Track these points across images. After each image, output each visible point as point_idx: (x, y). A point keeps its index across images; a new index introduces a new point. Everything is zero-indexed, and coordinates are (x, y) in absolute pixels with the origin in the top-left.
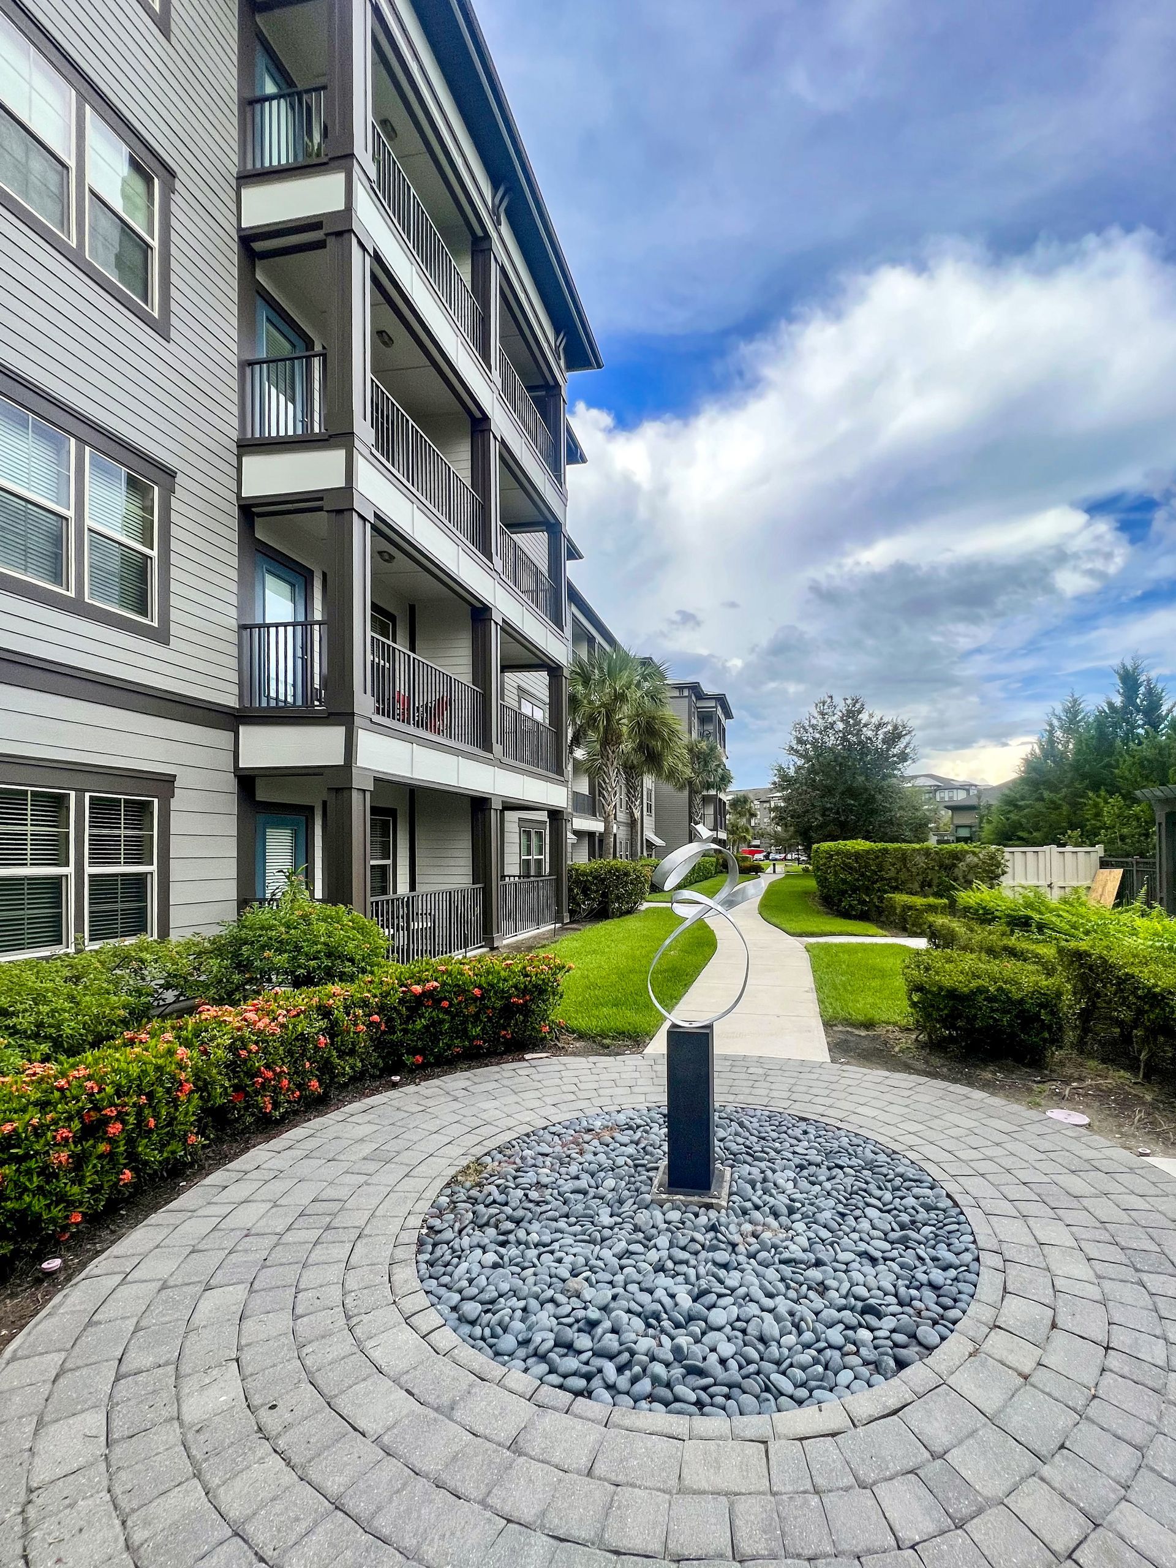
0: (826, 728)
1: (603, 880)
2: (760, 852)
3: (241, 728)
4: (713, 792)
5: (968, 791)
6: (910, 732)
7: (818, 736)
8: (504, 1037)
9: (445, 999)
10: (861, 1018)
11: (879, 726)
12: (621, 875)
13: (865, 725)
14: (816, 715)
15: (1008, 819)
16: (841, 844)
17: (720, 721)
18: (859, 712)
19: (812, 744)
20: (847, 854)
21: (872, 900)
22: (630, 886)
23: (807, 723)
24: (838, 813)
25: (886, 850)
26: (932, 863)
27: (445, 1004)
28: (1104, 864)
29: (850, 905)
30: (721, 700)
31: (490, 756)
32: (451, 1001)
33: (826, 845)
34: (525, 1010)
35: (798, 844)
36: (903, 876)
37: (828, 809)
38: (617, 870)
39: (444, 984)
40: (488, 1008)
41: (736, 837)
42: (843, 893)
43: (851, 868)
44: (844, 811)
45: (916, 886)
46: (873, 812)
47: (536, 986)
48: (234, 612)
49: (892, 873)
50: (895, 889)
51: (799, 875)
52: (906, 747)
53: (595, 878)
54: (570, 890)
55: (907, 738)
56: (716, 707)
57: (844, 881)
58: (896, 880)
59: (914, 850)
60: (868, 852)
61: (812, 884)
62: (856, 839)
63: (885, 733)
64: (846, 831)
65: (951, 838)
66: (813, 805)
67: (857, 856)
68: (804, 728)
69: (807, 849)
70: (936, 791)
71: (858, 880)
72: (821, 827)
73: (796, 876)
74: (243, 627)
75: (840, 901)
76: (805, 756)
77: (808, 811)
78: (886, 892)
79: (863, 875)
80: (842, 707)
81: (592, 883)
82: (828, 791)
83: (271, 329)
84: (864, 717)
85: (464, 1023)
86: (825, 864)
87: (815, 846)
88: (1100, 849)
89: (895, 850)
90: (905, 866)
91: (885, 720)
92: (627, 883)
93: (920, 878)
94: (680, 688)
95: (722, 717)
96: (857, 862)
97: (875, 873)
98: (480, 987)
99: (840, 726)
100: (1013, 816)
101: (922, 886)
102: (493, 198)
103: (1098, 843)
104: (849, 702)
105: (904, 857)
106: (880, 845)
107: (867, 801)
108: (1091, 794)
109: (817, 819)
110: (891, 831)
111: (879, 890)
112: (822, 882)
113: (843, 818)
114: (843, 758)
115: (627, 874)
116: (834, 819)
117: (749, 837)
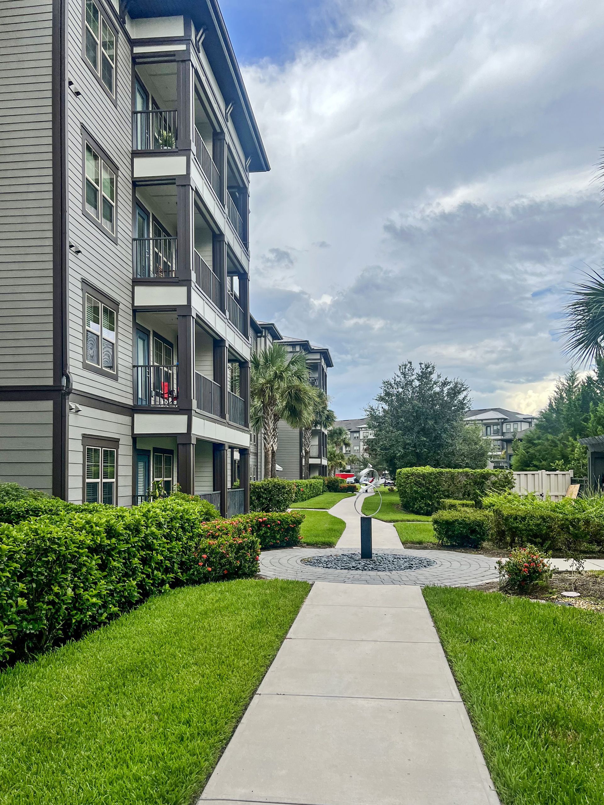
0: (406, 384)
1: (270, 492)
2: (351, 476)
3: (135, 415)
4: (318, 428)
5: (530, 423)
6: (466, 389)
7: (401, 390)
8: (286, 540)
9: (269, 524)
10: (417, 540)
11: (445, 384)
12: (280, 488)
13: (435, 383)
14: (400, 374)
15: (527, 452)
16: (415, 469)
17: (323, 369)
18: (431, 373)
19: (397, 396)
20: (419, 475)
21: (433, 504)
22: (286, 495)
23: (393, 382)
24: (415, 446)
25: (441, 473)
26: (471, 481)
27: (269, 526)
28: (573, 482)
29: (420, 507)
30: (325, 354)
31: (225, 421)
32: (271, 525)
33: (405, 470)
34: (293, 530)
35: (385, 470)
36: (452, 489)
37: (408, 444)
38: (279, 485)
39: (268, 519)
40: (282, 528)
41: (333, 463)
42: (416, 499)
43: (420, 484)
44: (419, 445)
45: (461, 495)
46: (440, 446)
47: (297, 521)
48: (130, 360)
49: (446, 487)
50: (448, 497)
51: (387, 493)
52: (464, 399)
53: (265, 490)
54: (251, 498)
55: (465, 393)
56: (320, 359)
57: (416, 492)
58: (448, 491)
59: (458, 473)
60: (431, 474)
61: (396, 498)
62: (425, 466)
63: (449, 389)
64: (421, 461)
65: (505, 465)
66: (397, 440)
67: (424, 476)
68: (391, 385)
69: (393, 472)
70: (503, 423)
71: (424, 491)
72: (402, 457)
73: (383, 493)
74: (134, 366)
75: (414, 504)
76: (390, 404)
77: (393, 445)
78: (441, 498)
79: (428, 489)
80: (418, 370)
81: (263, 493)
82: (407, 430)
83: (140, 218)
84: (434, 377)
85: (274, 533)
86: (404, 482)
87: (398, 470)
88: (571, 473)
89: (447, 473)
90: (453, 482)
91: (449, 380)
92: (284, 493)
93: (463, 490)
94: (293, 344)
95: (325, 366)
96: (424, 480)
97: (435, 487)
98: (280, 520)
99: (416, 383)
100: (531, 451)
101: (464, 495)
102: (226, 110)
103: (570, 469)
104: (423, 366)
105: (452, 477)
106: (438, 470)
107: (436, 438)
108: (570, 438)
109: (400, 452)
110: (454, 460)
111: (438, 498)
112: (402, 493)
113: (418, 451)
114: (419, 407)
115: (284, 488)
116: (412, 451)
117: (344, 463)
